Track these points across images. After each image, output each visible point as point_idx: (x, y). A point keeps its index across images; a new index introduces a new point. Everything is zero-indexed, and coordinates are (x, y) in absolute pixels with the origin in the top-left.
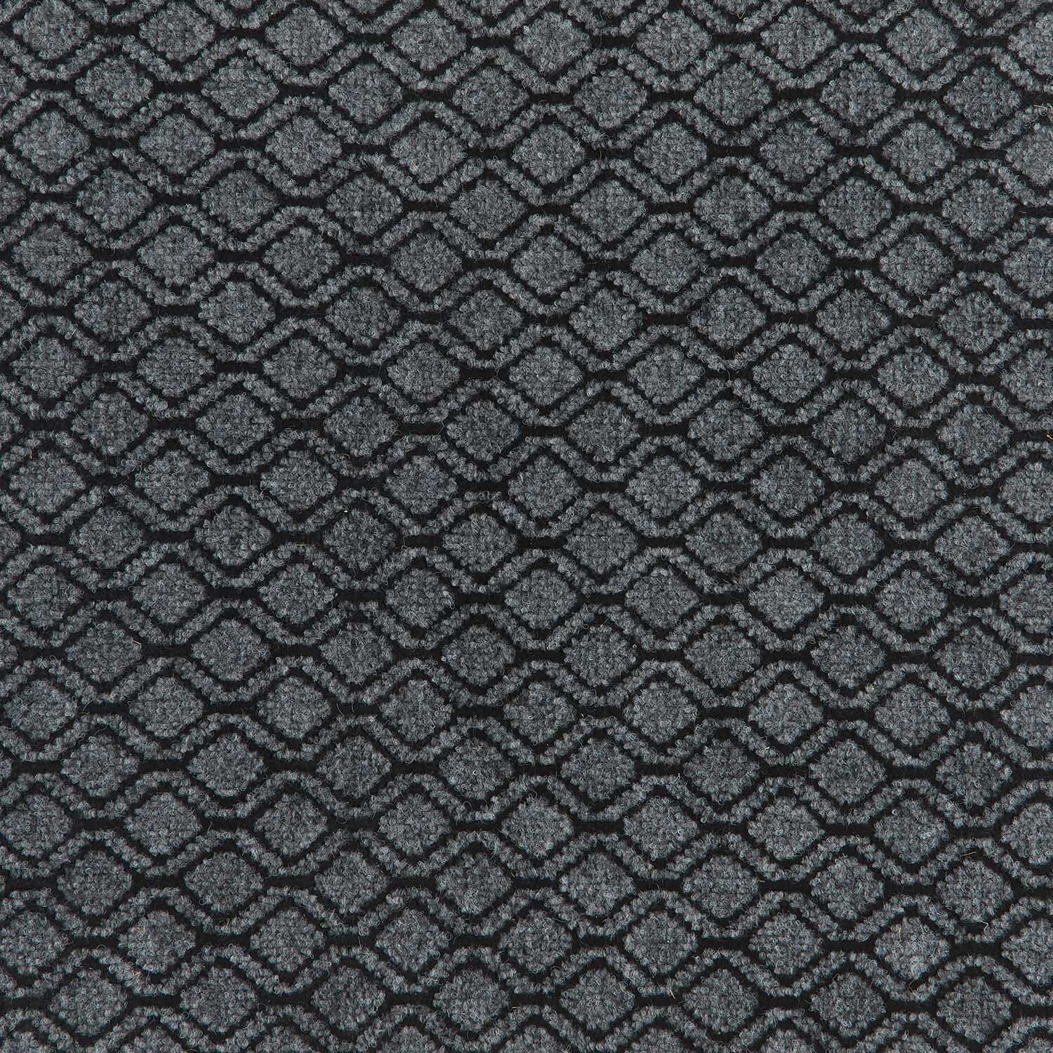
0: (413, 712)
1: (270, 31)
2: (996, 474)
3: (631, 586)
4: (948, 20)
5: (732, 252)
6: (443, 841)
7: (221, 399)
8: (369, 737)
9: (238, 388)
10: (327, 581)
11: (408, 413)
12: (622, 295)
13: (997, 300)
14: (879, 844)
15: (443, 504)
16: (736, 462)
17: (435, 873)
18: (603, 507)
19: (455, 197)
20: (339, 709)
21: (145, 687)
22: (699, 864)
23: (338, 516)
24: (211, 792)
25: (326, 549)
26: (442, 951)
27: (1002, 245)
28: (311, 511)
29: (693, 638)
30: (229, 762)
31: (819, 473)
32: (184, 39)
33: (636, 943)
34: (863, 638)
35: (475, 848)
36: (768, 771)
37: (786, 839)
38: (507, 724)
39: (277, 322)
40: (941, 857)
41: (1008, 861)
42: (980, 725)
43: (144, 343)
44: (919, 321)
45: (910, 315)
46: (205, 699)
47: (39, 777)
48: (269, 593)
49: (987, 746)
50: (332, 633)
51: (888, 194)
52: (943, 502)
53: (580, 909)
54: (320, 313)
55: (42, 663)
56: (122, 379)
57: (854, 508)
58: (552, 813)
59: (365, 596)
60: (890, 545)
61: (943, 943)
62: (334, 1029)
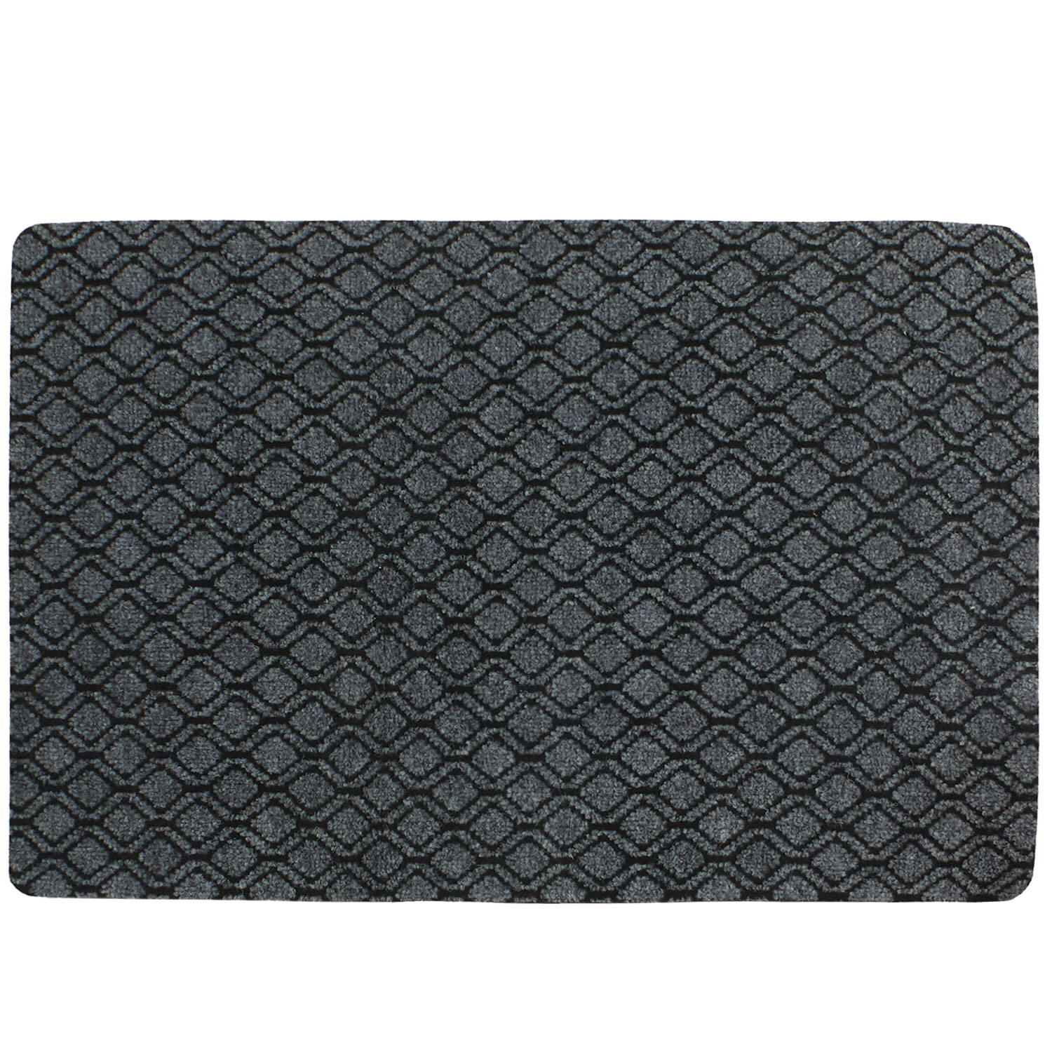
0: (419, 690)
1: (337, 279)
2: (781, 538)
3: (551, 612)
4: (750, 267)
5: (615, 405)
6: (436, 768)
7: (306, 499)
8: (394, 705)
9: (316, 492)
10: (369, 610)
11: (416, 507)
12: (547, 433)
13: (782, 430)
14: (702, 764)
15: (437, 563)
16: (617, 534)
17: (432, 787)
18: (535, 564)
19: (445, 374)
20: (377, 688)
21: (262, 673)
22: (590, 779)
23: (376, 570)
24: (303, 737)
25: (368, 591)
26: (436, 833)
27: (786, 396)
28: (360, 567)
29: (589, 643)
30: (313, 719)
31: (668, 540)
32: (284, 284)
33: (551, 827)
34: (694, 641)
35: (456, 772)
36: (634, 722)
37: (645, 763)
38: (476, 697)
39: (340, 452)
40: (741, 771)
41: (781, 773)
42: (766, 693)
43: (259, 465)
44: (732, 444)
45: (727, 440)
46: (299, 681)
47: (199, 726)
48: (336, 617)
49: (771, 706)
50: (373, 642)
51: (713, 368)
52: (747, 556)
53: (519, 808)
54: (365, 446)
55: (199, 658)
56: (246, 487)
57: (689, 561)
58: (503, 751)
59: (391, 619)
60: (713, 583)
61: (740, 822)
62: (374, 876)
